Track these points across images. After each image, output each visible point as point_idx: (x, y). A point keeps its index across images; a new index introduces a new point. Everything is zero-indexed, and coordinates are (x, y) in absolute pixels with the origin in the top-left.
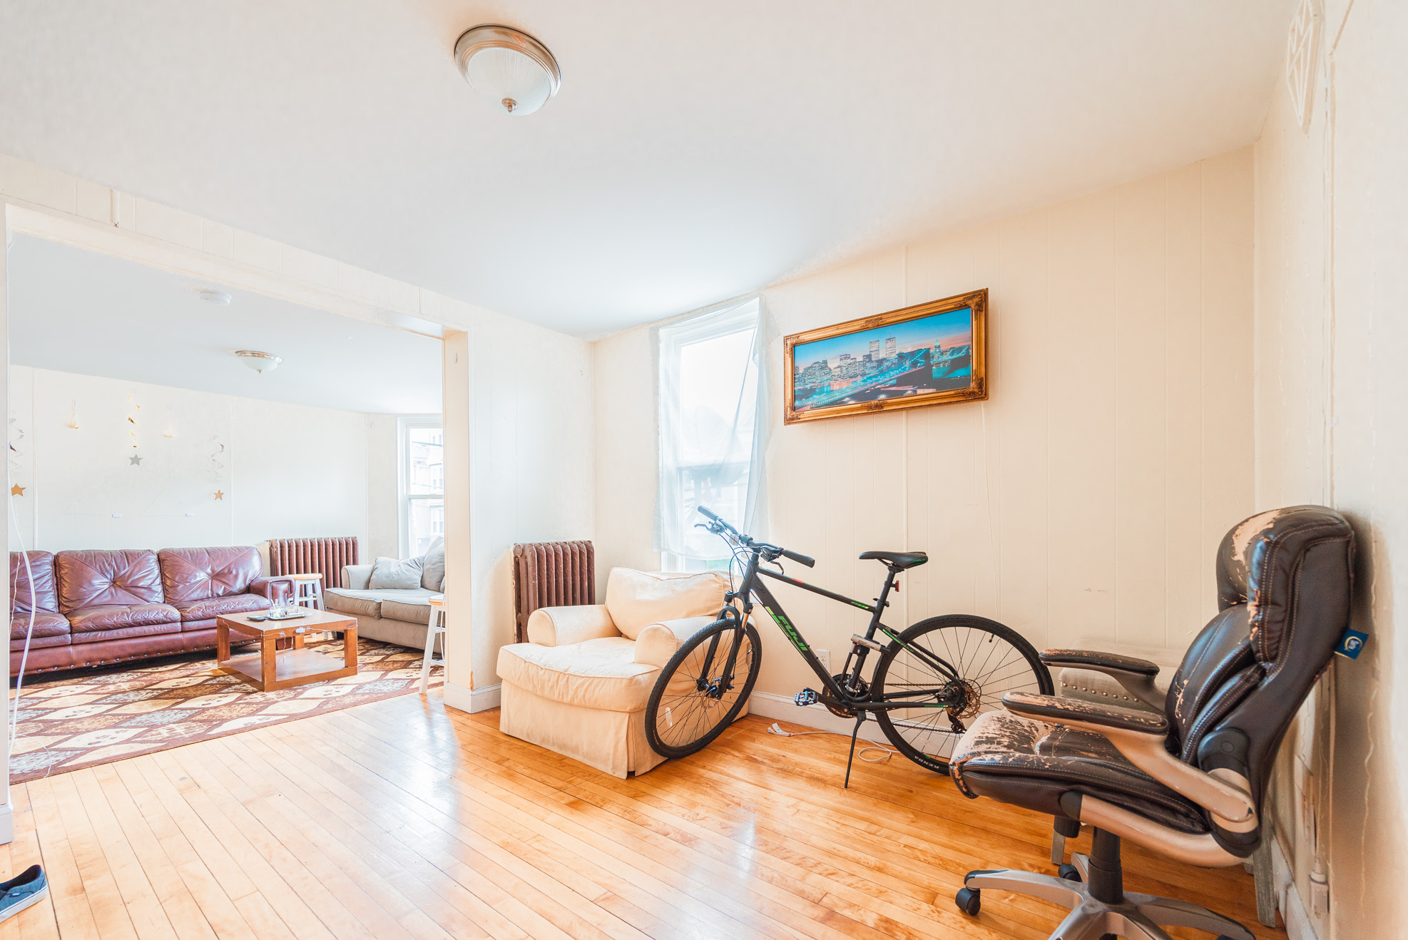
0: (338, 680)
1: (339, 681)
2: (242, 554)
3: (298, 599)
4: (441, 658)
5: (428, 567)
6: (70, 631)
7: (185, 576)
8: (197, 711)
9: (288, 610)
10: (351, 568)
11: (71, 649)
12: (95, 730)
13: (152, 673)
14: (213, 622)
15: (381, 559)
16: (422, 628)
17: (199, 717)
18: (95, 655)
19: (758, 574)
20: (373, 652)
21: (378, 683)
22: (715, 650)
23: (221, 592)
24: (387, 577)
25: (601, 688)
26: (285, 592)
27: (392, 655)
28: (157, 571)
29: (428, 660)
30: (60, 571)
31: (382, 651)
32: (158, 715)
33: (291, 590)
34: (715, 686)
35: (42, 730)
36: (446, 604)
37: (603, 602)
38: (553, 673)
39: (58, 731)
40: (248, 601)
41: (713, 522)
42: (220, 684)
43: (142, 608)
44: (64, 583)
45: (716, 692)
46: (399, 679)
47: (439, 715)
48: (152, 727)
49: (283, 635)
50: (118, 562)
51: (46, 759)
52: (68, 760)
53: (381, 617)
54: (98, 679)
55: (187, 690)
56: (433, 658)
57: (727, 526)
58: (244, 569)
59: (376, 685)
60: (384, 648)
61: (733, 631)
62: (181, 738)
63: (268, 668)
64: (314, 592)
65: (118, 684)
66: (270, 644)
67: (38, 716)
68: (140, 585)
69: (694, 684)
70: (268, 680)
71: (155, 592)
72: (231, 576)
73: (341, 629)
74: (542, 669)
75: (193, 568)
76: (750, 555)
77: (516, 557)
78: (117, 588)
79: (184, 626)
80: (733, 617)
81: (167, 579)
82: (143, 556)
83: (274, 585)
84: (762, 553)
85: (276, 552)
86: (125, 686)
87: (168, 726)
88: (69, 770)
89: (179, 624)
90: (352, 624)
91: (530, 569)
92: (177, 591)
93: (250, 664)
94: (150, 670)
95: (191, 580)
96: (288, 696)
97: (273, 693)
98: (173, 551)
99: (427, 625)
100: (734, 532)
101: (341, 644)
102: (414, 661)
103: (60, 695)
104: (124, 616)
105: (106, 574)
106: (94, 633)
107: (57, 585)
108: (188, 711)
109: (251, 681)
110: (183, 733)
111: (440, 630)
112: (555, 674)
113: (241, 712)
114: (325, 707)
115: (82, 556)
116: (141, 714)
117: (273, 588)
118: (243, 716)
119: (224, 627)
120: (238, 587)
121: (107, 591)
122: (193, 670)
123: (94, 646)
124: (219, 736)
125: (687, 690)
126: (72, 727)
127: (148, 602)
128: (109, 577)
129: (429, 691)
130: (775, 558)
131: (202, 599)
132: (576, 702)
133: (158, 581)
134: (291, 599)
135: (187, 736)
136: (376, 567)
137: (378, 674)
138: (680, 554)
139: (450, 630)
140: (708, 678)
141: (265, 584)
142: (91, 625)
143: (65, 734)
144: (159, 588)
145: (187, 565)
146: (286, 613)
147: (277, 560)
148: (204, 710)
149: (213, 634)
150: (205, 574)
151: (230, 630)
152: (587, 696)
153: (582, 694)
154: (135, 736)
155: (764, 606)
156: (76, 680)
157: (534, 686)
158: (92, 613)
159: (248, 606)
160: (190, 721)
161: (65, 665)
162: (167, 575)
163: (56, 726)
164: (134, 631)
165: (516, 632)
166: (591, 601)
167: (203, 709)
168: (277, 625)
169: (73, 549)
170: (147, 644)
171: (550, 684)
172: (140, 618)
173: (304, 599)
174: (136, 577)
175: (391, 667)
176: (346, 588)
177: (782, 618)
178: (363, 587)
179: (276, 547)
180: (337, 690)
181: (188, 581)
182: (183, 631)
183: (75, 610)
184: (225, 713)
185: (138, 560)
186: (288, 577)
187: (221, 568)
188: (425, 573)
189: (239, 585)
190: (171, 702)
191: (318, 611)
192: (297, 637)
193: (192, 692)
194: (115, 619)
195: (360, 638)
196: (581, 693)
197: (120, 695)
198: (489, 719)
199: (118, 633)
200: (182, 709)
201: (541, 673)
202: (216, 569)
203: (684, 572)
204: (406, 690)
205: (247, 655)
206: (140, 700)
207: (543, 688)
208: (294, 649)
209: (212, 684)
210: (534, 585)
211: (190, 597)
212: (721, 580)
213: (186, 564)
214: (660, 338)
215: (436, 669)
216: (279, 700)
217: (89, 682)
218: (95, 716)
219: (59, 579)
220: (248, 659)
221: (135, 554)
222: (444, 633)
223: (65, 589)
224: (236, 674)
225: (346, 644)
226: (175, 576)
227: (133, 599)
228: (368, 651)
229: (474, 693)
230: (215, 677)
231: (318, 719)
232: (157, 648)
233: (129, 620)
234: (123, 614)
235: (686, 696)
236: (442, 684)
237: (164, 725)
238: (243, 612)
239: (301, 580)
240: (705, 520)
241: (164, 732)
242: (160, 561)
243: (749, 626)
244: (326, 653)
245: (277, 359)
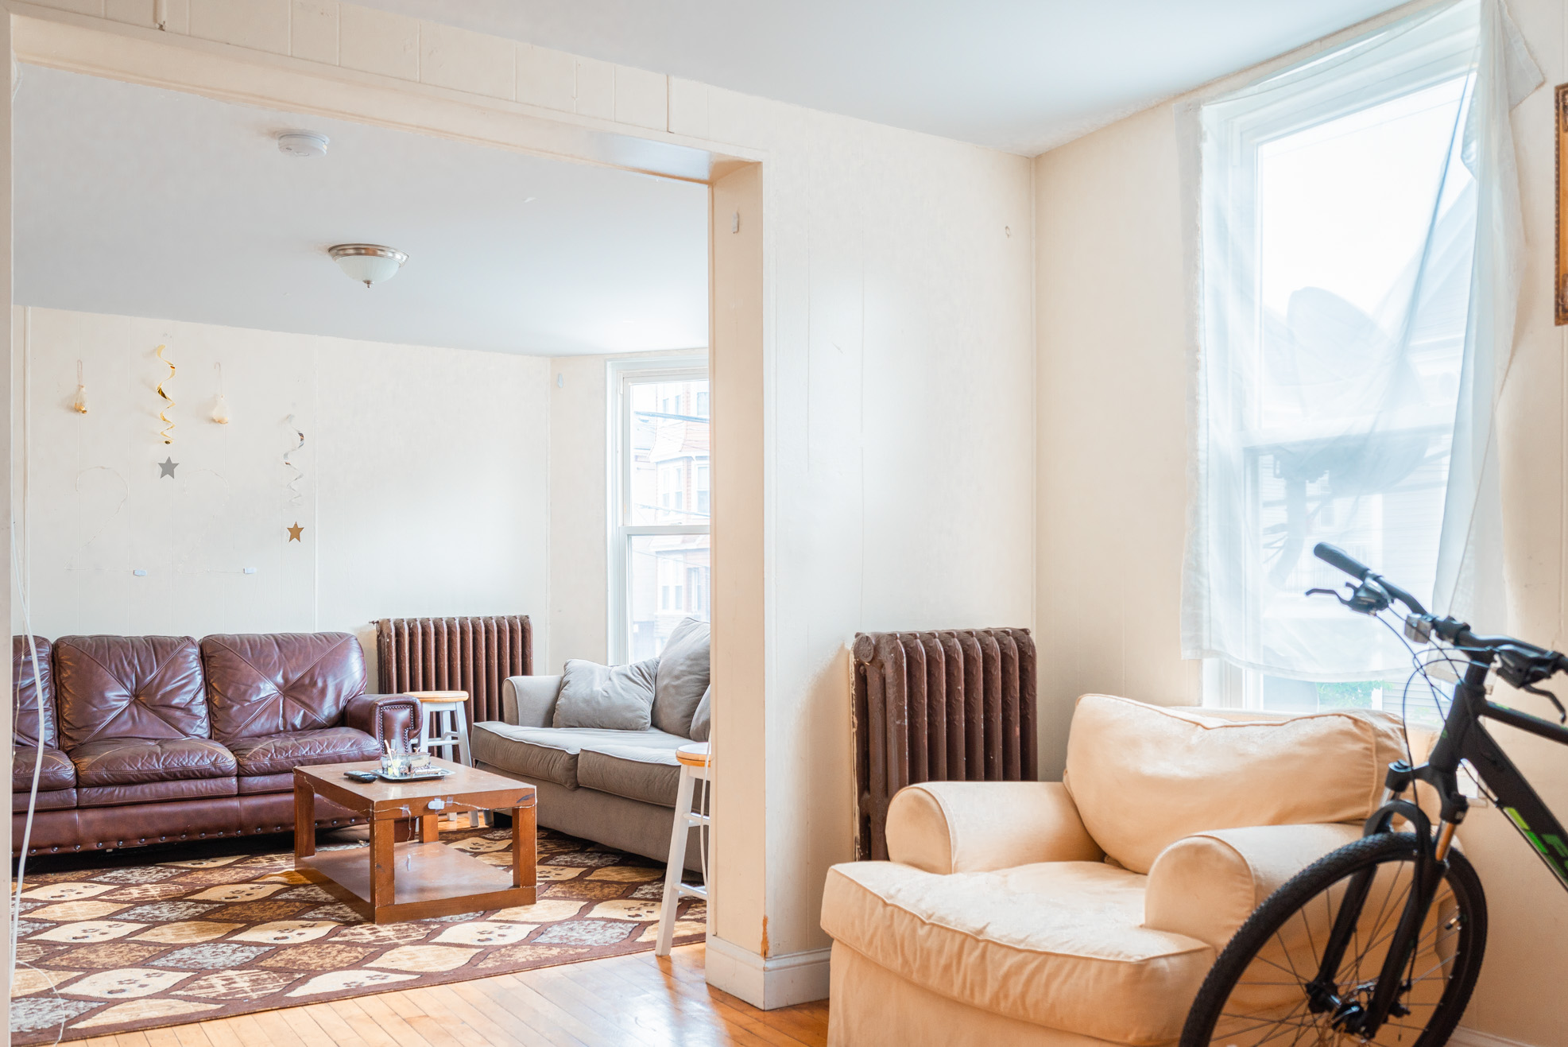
0: (502, 912)
1: (505, 914)
2: (330, 647)
3: (426, 742)
4: (702, 883)
5: (666, 682)
6: (75, 783)
7: (243, 688)
8: (267, 949)
9: (414, 764)
10: (519, 680)
11: (76, 816)
12: (116, 967)
13: (193, 870)
14: (288, 780)
15: (576, 663)
16: (657, 814)
17: (270, 962)
18: (111, 831)
19: (1482, 719)
20: (562, 858)
21: (575, 925)
22: (1358, 911)
23: (298, 722)
24: (587, 701)
25: (1064, 982)
26: (405, 726)
27: (598, 867)
28: (199, 679)
29: (674, 885)
30: (60, 673)
31: (579, 859)
32: (207, 950)
33: (414, 723)
34: (1357, 1004)
35: (42, 959)
36: (713, 763)
37: (1057, 774)
38: (949, 934)
39: (64, 963)
40: (343, 740)
41: (1358, 583)
42: (300, 901)
43: (178, 747)
44: (66, 695)
45: (1360, 1020)
46: (615, 921)
47: (698, 1006)
48: (200, 972)
49: (406, 810)
50: (142, 660)
51: (51, 1011)
52: (81, 1017)
53: (577, 787)
54: (114, 874)
55: (250, 908)
56: (683, 882)
57: (1394, 594)
58: (335, 677)
59: (572, 929)
60: (582, 851)
61: (1410, 866)
62: (245, 998)
63: (382, 878)
64: (454, 727)
65: (144, 887)
66: (385, 829)
67: (35, 933)
68: (176, 701)
69: (1300, 992)
70: (380, 901)
71: (197, 717)
72: (315, 691)
73: (505, 806)
74: (923, 923)
75: (255, 672)
76: (1463, 670)
77: (859, 665)
78: (141, 708)
79: (243, 784)
80: (1409, 828)
81: (213, 691)
82: (179, 648)
83: (387, 711)
84: (1498, 665)
85: (389, 644)
86: (154, 891)
87: (224, 974)
88: (85, 1035)
89: (234, 780)
90: (527, 797)
91: (891, 692)
92: (228, 715)
93: (350, 865)
94: (189, 865)
95: (251, 695)
96: (415, 936)
97: (389, 927)
98: (223, 639)
99: (673, 809)
100: (1416, 607)
101: (502, 839)
102: (643, 884)
103: (62, 899)
104: (152, 759)
105: (125, 680)
106: (109, 790)
107: (56, 698)
108: (254, 949)
109: (352, 900)
110: (248, 989)
111: (698, 819)
112: (953, 939)
113: (339, 958)
114: (481, 965)
115: (90, 645)
116: (182, 947)
117: (385, 717)
118: (342, 969)
119: (307, 787)
120: (326, 713)
121: (127, 712)
122: (256, 869)
123: (109, 813)
124: (305, 1002)
125: (1279, 1006)
126: (83, 958)
127: (187, 735)
128: (129, 687)
129: (675, 952)
130: (1538, 677)
131: (269, 735)
132: (1004, 1006)
133: (201, 697)
134: (414, 741)
135: (254, 995)
136: (565, 679)
137: (573, 907)
138: (1253, 666)
139: (720, 821)
140: (1336, 981)
141: (371, 708)
142: (104, 774)
143: (73, 969)
144: (202, 711)
145: (246, 668)
146: (410, 768)
147: (390, 662)
148: (278, 949)
149: (287, 803)
150: (273, 687)
151: (316, 795)
152: (1030, 999)
153: (1019, 988)
154: (175, 987)
155: (1500, 805)
156: (82, 874)
157: (906, 962)
158: (107, 753)
159: (344, 749)
160: (257, 968)
161: (69, 846)
162: (214, 684)
163: (61, 953)
164: (167, 789)
165: (857, 834)
166: (1028, 773)
167: (277, 946)
168: (394, 792)
169: (77, 634)
170: (186, 815)
171: (943, 961)
172: (175, 764)
173: (436, 742)
174: (169, 688)
175: (597, 892)
176: (511, 723)
177: (1552, 839)
178: (541, 722)
179: (389, 636)
180: (501, 932)
181: (247, 698)
182: (241, 795)
183: (82, 744)
184: (311, 958)
185: (172, 655)
186: (409, 695)
187: (299, 675)
188: (660, 697)
189: (328, 709)
190: (226, 928)
191: (461, 767)
192: (427, 818)
193: (256, 912)
194: (139, 765)
195: (540, 828)
196: (1016, 988)
197: (147, 908)
198: (802, 1025)
199: (143, 792)
200: (244, 944)
201: (922, 932)
202: (290, 676)
203: (1261, 709)
204: (630, 945)
205: (341, 848)
206: (178, 920)
207: (925, 968)
208: (421, 842)
209: (287, 901)
210: (900, 728)
211: (250, 728)
212: (1371, 733)
213: (243, 665)
214: (1204, 128)
215: (687, 904)
216: (401, 942)
217: (101, 878)
218: (115, 942)
219: (58, 688)
220: (344, 855)
221: (167, 645)
222: (706, 828)
223: (67, 706)
224: (326, 883)
225: (516, 837)
226: (228, 688)
227: (163, 730)
228: (553, 856)
229: (770, 965)
230: (291, 887)
231: (470, 989)
232: (200, 822)
233: (159, 767)
234: (150, 756)
235: (1282, 1022)
236: (700, 938)
237: (217, 971)
238: (335, 762)
239: (431, 702)
240: (1339, 579)
241: (218, 985)
242: (204, 658)
243: (1454, 855)
244: (476, 854)
245: (398, 256)
